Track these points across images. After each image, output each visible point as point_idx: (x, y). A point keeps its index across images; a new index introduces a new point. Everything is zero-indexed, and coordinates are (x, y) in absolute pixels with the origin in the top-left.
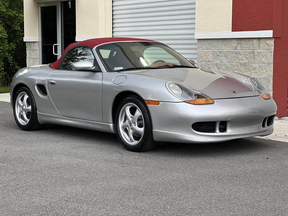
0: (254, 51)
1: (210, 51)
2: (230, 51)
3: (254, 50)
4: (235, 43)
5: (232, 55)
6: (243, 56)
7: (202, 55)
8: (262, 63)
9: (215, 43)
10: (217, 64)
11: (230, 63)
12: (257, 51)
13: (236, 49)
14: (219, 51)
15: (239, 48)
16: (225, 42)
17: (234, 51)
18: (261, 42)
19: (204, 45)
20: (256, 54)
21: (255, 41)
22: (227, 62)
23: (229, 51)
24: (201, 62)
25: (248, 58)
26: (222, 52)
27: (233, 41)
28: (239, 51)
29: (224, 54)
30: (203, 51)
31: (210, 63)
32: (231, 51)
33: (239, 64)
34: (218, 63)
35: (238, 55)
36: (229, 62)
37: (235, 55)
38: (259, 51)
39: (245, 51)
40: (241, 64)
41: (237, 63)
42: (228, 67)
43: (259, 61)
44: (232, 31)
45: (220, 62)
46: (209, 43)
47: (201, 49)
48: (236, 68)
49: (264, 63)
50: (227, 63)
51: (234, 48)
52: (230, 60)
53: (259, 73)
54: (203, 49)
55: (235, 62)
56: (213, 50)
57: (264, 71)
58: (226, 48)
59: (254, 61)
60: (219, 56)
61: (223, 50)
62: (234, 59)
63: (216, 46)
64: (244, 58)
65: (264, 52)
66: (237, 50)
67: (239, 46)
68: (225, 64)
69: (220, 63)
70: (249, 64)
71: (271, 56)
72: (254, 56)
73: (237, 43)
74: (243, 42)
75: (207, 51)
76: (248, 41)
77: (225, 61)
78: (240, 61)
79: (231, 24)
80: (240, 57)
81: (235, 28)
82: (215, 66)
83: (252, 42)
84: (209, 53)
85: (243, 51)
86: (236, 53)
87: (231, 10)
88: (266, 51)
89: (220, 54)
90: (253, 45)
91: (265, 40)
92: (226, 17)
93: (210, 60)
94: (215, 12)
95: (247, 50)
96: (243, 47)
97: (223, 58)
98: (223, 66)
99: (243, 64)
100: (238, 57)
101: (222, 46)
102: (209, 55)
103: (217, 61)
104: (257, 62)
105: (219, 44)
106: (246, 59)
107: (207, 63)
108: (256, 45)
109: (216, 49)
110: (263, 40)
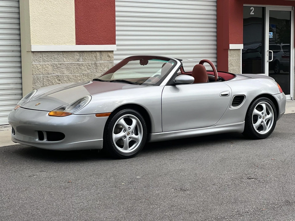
1: (49, 63)
3: (97, 61)
4: (77, 56)
5: (75, 67)
6: (86, 67)
7: (39, 68)
9: (56, 55)
10: (58, 76)
11: (72, 74)
14: (60, 63)
15: (81, 60)
16: (65, 55)
19: (41, 57)
20: (99, 65)
21: (98, 54)
22: (69, 74)
23: (71, 63)
24: (37, 75)
25: (90, 69)
26: (63, 64)
27: (76, 53)
29: (65, 66)
30: (39, 64)
31: (49, 76)
32: (73, 62)
33: (82, 74)
35: (81, 66)
36: (71, 73)
38: (101, 62)
39: (87, 62)
42: (71, 78)
43: (102, 71)
44: (76, 44)
45: (61, 74)
46: (48, 56)
47: (36, 62)
48: (79, 79)
51: (76, 60)
52: (72, 71)
54: (40, 62)
55: (78, 72)
56: (52, 62)
58: (67, 61)
59: (96, 71)
60: (59, 68)
61: (65, 62)
62: (76, 70)
63: (55, 58)
64: (86, 69)
65: (106, 63)
66: (80, 62)
67: (81, 58)
68: (67, 75)
69: (61, 75)
70: (91, 74)
71: (111, 66)
73: (79, 56)
74: (85, 54)
75: (45, 63)
76: (90, 53)
77: (66, 73)
78: (83, 71)
79: (75, 38)
80: (83, 68)
81: (79, 42)
82: (55, 78)
83: (95, 54)
84: (47, 66)
85: (85, 63)
86: (79, 65)
87: (74, 25)
88: (107, 62)
89: (60, 66)
90: (95, 57)
91: (106, 53)
92: (68, 31)
93: (50, 72)
94: (55, 25)
95: (89, 61)
96: (86, 59)
97: (64, 70)
98: (65, 78)
99: (86, 74)
100: (81, 69)
101: (63, 59)
102: (47, 68)
103: (57, 73)
104: (100, 72)
105: (59, 56)
106: (88, 70)
107: (45, 75)
108: (98, 57)
109: (57, 62)
110: (105, 52)
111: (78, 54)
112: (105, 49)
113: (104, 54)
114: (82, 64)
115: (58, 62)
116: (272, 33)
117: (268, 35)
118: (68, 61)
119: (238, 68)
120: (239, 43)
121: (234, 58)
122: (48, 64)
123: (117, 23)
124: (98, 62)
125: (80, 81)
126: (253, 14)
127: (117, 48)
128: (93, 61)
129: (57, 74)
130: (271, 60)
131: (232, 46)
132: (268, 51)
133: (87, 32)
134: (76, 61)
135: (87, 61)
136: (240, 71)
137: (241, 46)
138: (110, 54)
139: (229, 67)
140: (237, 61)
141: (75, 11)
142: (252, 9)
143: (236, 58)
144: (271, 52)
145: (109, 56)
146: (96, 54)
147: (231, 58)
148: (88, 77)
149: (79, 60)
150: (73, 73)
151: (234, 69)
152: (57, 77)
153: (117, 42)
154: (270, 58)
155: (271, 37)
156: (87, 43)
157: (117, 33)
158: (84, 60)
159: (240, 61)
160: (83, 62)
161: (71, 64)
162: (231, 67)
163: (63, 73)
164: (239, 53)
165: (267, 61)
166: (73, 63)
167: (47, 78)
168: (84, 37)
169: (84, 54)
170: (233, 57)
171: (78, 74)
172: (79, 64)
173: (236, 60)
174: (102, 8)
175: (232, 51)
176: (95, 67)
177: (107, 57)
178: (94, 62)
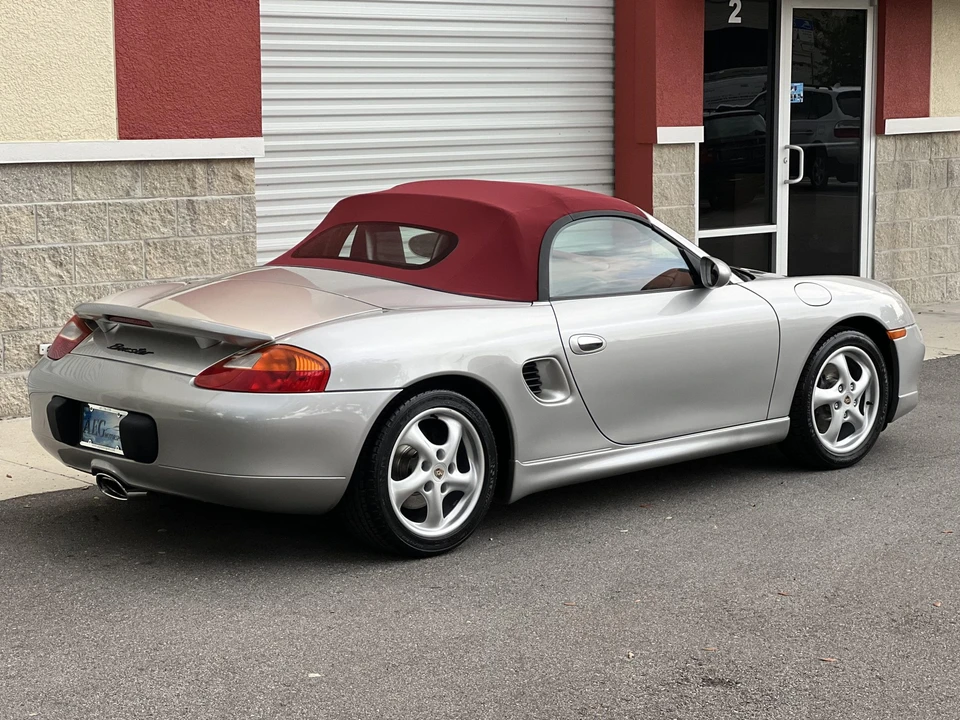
0: (194, 198)
1: (21, 205)
2: (106, 202)
3: (194, 196)
4: (124, 178)
5: (115, 216)
6: (156, 215)
8: (223, 234)
9: (46, 177)
10: (55, 249)
11: (106, 243)
12: (204, 198)
13: (128, 194)
14: (62, 203)
15: (139, 192)
16: (79, 172)
17: (121, 201)
18: (216, 171)
20: (202, 207)
21: (200, 170)
22: (95, 241)
23: (100, 201)
25: (172, 222)
26: (71, 206)
27: (118, 169)
28: (139, 201)
29: (82, 213)
31: (22, 250)
32: (110, 201)
34: (60, 245)
35: (139, 214)
36: (104, 240)
37: (128, 217)
38: (208, 198)
39: (159, 199)
40: (150, 241)
41: (133, 242)
42: (102, 258)
43: (212, 228)
44: (121, 138)
45: (66, 242)
46: (17, 180)
48: (132, 257)
49: (227, 234)
50: (97, 244)
51: (121, 193)
52: (108, 232)
53: (211, 263)
55: (127, 236)
56: (32, 201)
57: (228, 257)
58: (87, 195)
59: (194, 231)
60: (58, 223)
61: (79, 199)
63: (45, 188)
64: (158, 223)
65: (228, 200)
66: (134, 198)
67: (139, 184)
68: (86, 247)
69: (65, 245)
70: (175, 242)
71: (247, 212)
72: (195, 213)
73: (132, 176)
74: (154, 171)
75: (6, 205)
76: (171, 169)
77: (85, 237)
78: (145, 232)
79: (114, 115)
80: (145, 219)
81: (129, 129)
82: (46, 256)
83: (188, 170)
84: (15, 215)
85: (153, 202)
86: (131, 209)
87: (113, 69)
88: (231, 197)
89: (62, 213)
90: (189, 180)
91: (229, 166)
92: (92, 92)
93: (24, 237)
94: (43, 72)
95: (167, 196)
96: (156, 188)
97: (78, 227)
98: (79, 254)
99: (156, 241)
100: (138, 222)
101: (73, 188)
102: (16, 221)
103: (50, 240)
104: (205, 233)
105: (60, 181)
106: (165, 226)
107: (10, 248)
108: (200, 182)
109: (50, 200)
110: (222, 165)
111: (125, 171)
112: (223, 154)
113: (220, 170)
114: (143, 208)
115: (54, 200)
116: (800, 86)
117: (787, 93)
118: (93, 195)
119: (684, 209)
120: (689, 122)
121: (673, 174)
122: (19, 209)
123: (264, 58)
124: (200, 198)
125: (136, 265)
126: (739, 20)
127: (266, 147)
128: (182, 195)
129: (49, 243)
130: (797, 176)
131: (665, 134)
132: (786, 148)
133: (158, 95)
134: (121, 197)
135: (161, 196)
136: (690, 217)
137: (696, 135)
138: (243, 171)
139: (654, 204)
140: (682, 182)
141: (115, 19)
142: (735, 5)
143: (679, 174)
144: (798, 152)
145: (238, 178)
146: (193, 171)
147: (663, 174)
148: (164, 251)
149: (132, 193)
150: (110, 240)
151: (671, 210)
152: (52, 252)
153: (267, 126)
154: (794, 173)
155: (798, 100)
156: (159, 133)
157: (265, 92)
158: (151, 191)
159: (693, 185)
160: (146, 201)
161: (102, 207)
162: (661, 204)
163: (73, 239)
164: (690, 158)
165: (785, 183)
166: (110, 205)
167: (15, 259)
168: (148, 113)
169: (151, 171)
170: (669, 171)
171: (128, 242)
172: (132, 205)
173: (680, 180)
174: (212, 9)
175: (666, 150)
176: (188, 218)
177: (231, 180)
178: (185, 198)
